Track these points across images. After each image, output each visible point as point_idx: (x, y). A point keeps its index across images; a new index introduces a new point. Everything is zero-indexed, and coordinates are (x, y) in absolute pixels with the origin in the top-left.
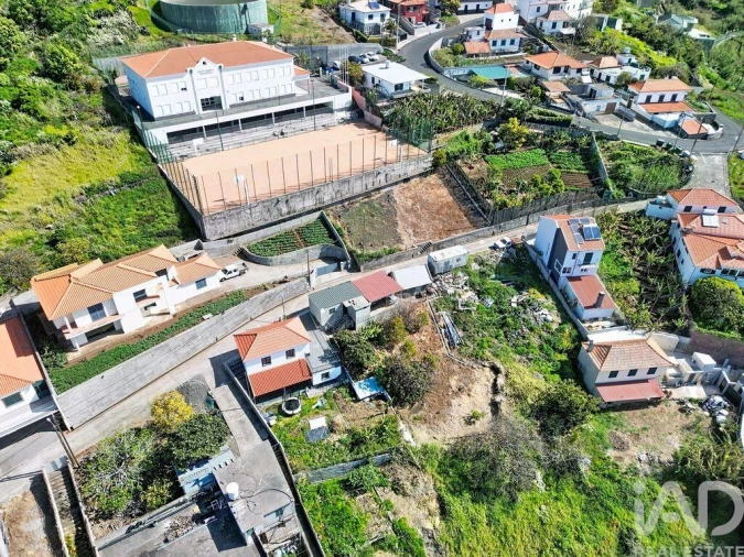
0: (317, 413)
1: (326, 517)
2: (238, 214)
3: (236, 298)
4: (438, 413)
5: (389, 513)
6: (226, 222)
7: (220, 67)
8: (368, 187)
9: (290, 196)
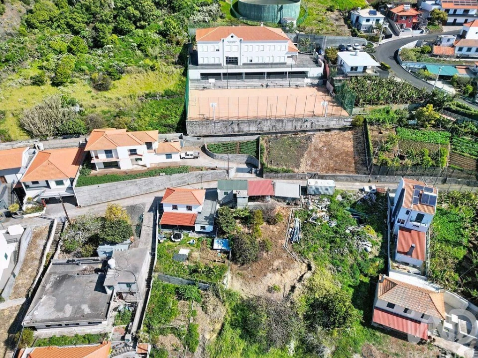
0: (188, 246)
1: (158, 302)
2: (207, 124)
3: (183, 169)
4: (254, 276)
5: (192, 318)
6: (199, 127)
7: (241, 40)
8: (297, 128)
9: (241, 121)
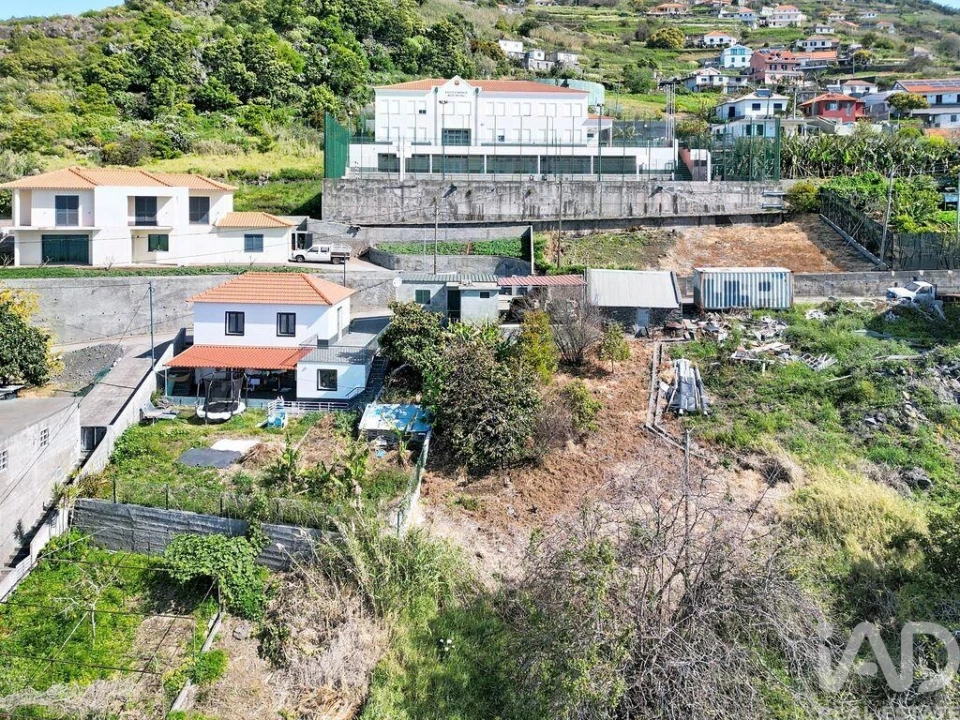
0: (254, 433)
2: (379, 191)
4: (531, 511)
7: (477, 91)
8: (634, 212)
9: (474, 185)
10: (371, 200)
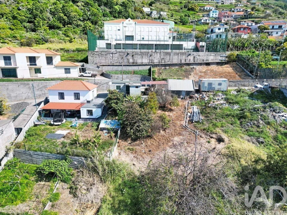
0: (68, 128)
2: (106, 55)
4: (149, 151)
5: (49, 203)
6: (99, 58)
7: (135, 23)
8: (182, 62)
9: (134, 53)
10: (103, 58)
